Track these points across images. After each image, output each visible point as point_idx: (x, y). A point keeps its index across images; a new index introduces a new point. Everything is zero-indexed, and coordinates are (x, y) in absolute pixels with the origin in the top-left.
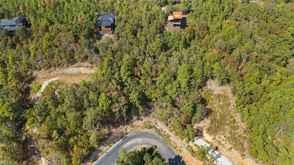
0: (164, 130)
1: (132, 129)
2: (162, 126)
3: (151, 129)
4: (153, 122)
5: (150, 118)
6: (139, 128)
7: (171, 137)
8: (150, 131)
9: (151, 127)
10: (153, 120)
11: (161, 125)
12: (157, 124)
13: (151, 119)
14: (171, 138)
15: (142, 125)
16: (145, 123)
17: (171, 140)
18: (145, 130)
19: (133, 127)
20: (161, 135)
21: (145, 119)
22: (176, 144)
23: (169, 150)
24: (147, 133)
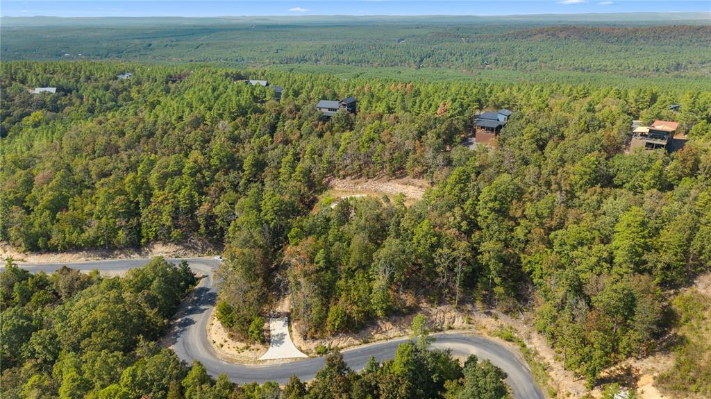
0: (542, 354)
1: (465, 325)
2: (540, 346)
3: (509, 343)
4: (522, 333)
5: (518, 321)
6: (482, 330)
7: (552, 369)
8: (507, 345)
9: (510, 339)
10: (525, 328)
11: (538, 344)
12: (529, 338)
13: (519, 326)
14: (552, 374)
15: (493, 328)
16: (501, 327)
17: (550, 376)
18: (497, 340)
19: (469, 323)
20: (529, 361)
21: (505, 321)
22: (558, 386)
23: (535, 394)
24: (496, 345)
